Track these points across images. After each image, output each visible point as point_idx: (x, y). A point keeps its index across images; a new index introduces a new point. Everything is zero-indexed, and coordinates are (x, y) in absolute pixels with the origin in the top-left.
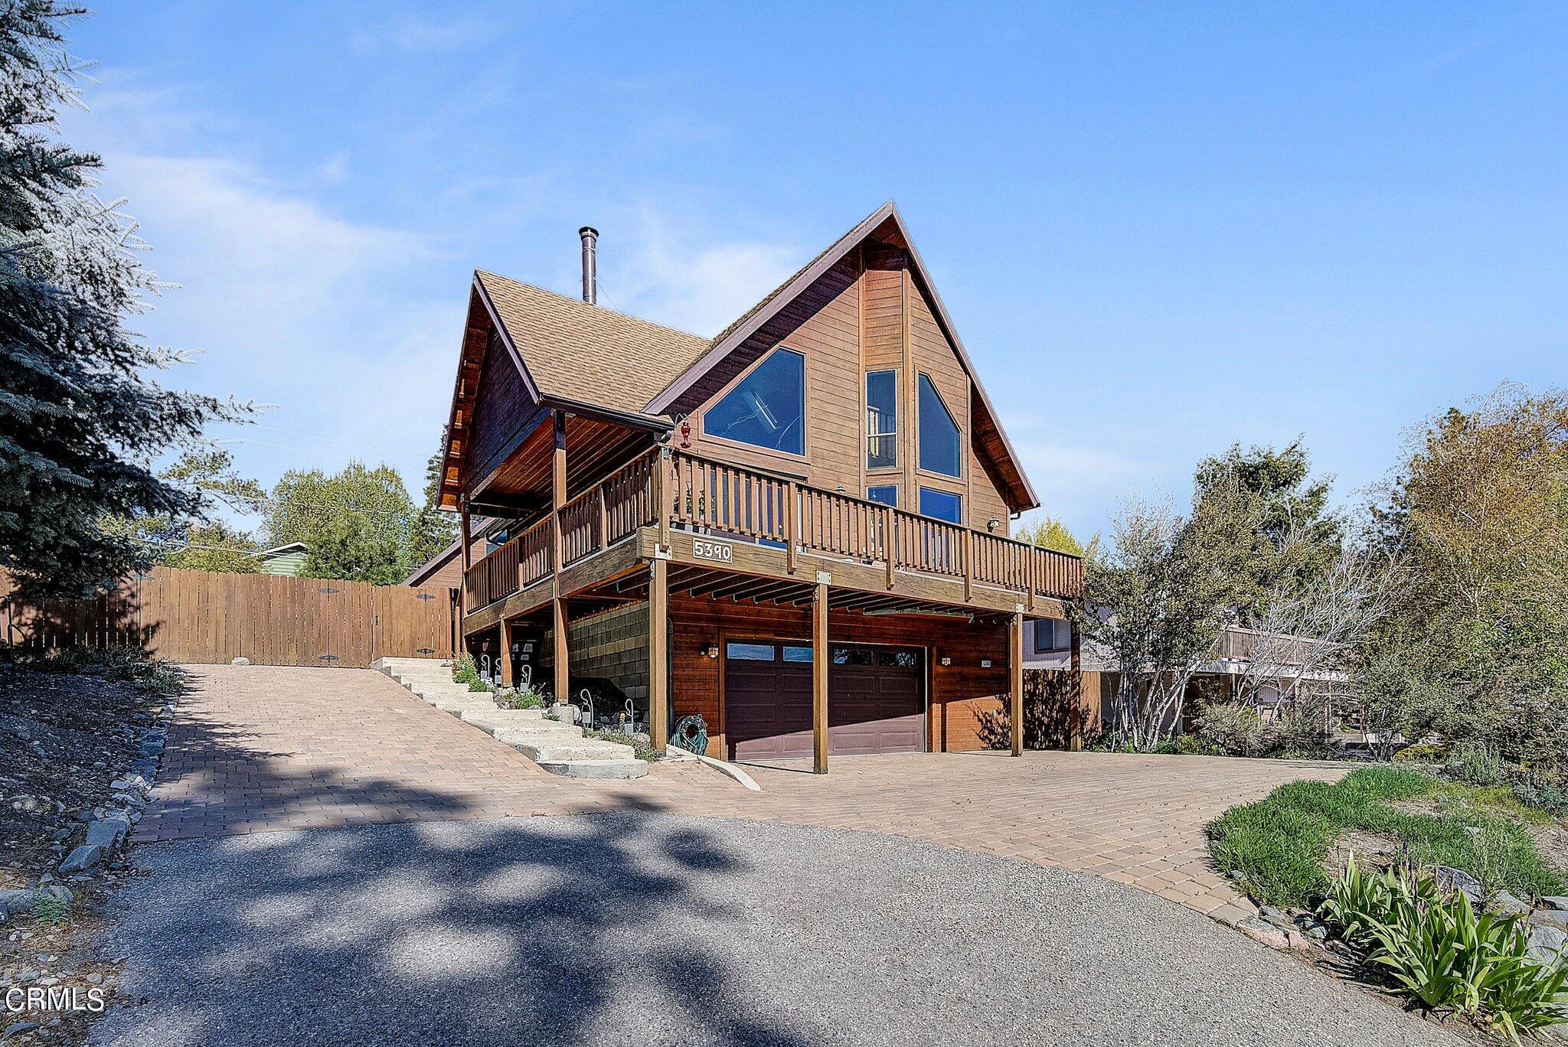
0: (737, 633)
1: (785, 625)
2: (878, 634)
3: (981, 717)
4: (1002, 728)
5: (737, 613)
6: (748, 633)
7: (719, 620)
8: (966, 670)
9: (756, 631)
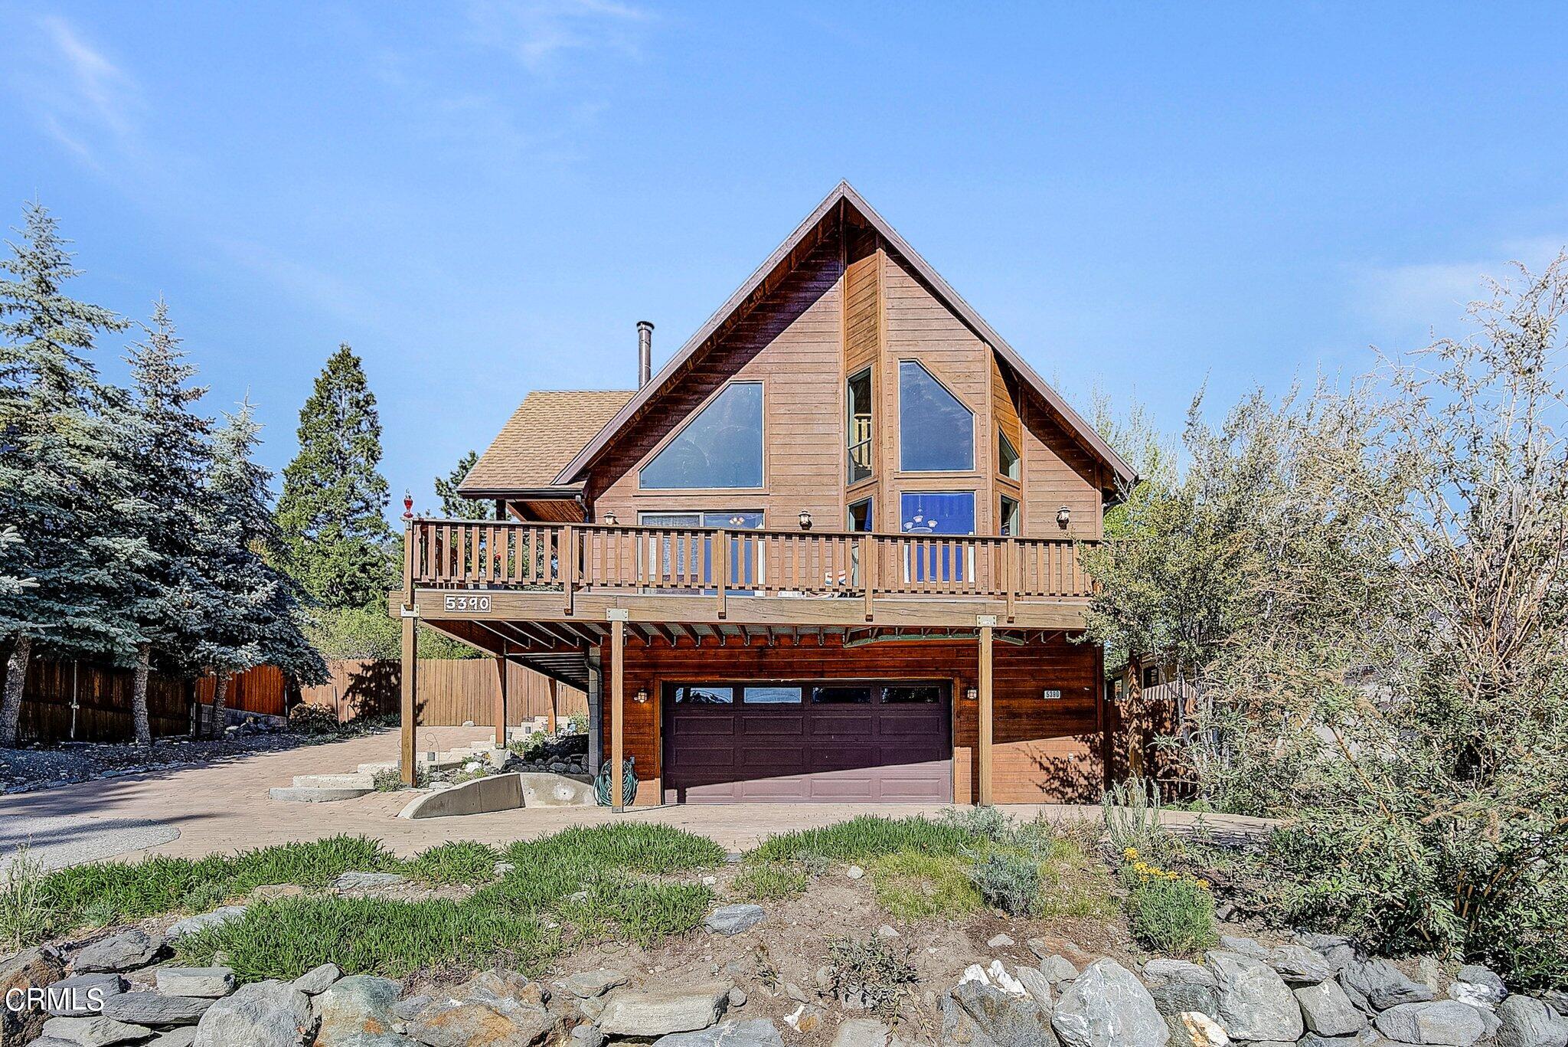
0: (675, 677)
1: (734, 665)
2: (867, 667)
3: (1046, 764)
4: (1086, 778)
5: (675, 657)
6: (688, 676)
7: (655, 666)
8: (1015, 703)
9: (697, 674)
